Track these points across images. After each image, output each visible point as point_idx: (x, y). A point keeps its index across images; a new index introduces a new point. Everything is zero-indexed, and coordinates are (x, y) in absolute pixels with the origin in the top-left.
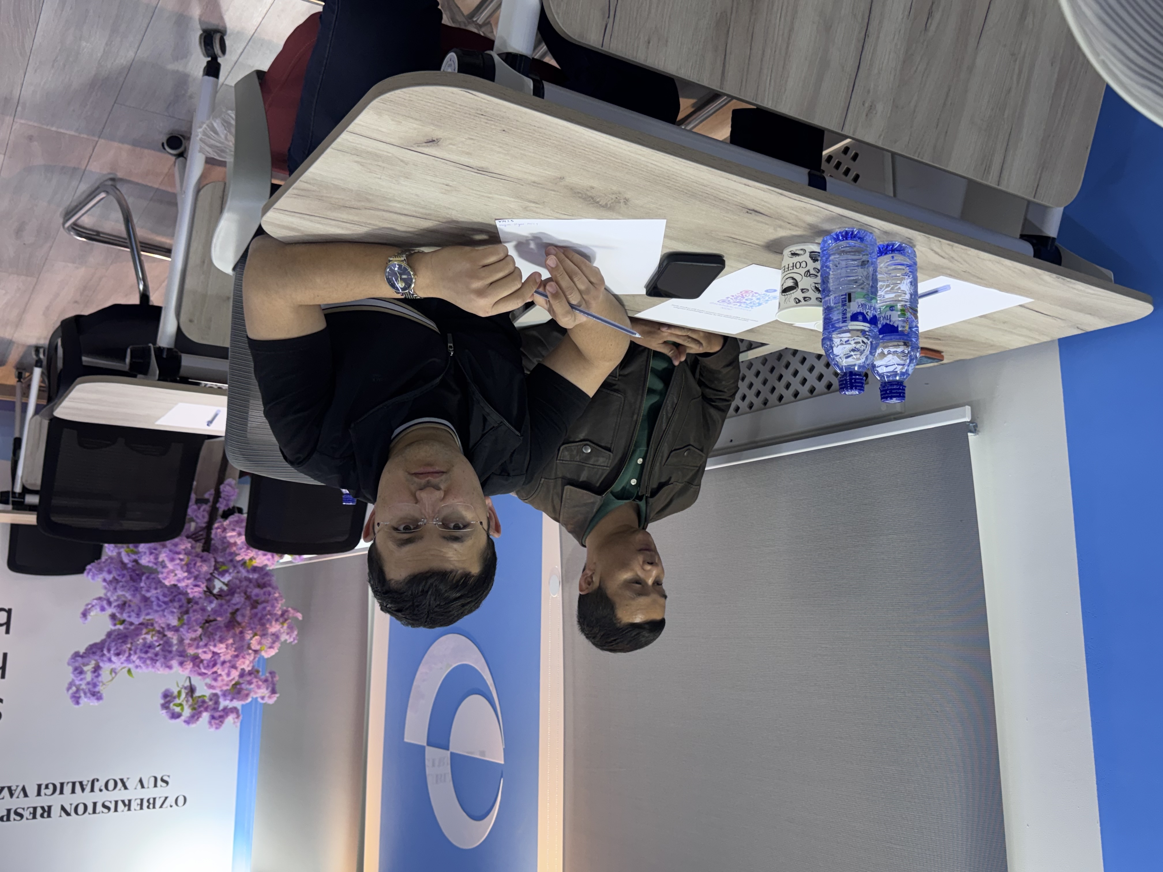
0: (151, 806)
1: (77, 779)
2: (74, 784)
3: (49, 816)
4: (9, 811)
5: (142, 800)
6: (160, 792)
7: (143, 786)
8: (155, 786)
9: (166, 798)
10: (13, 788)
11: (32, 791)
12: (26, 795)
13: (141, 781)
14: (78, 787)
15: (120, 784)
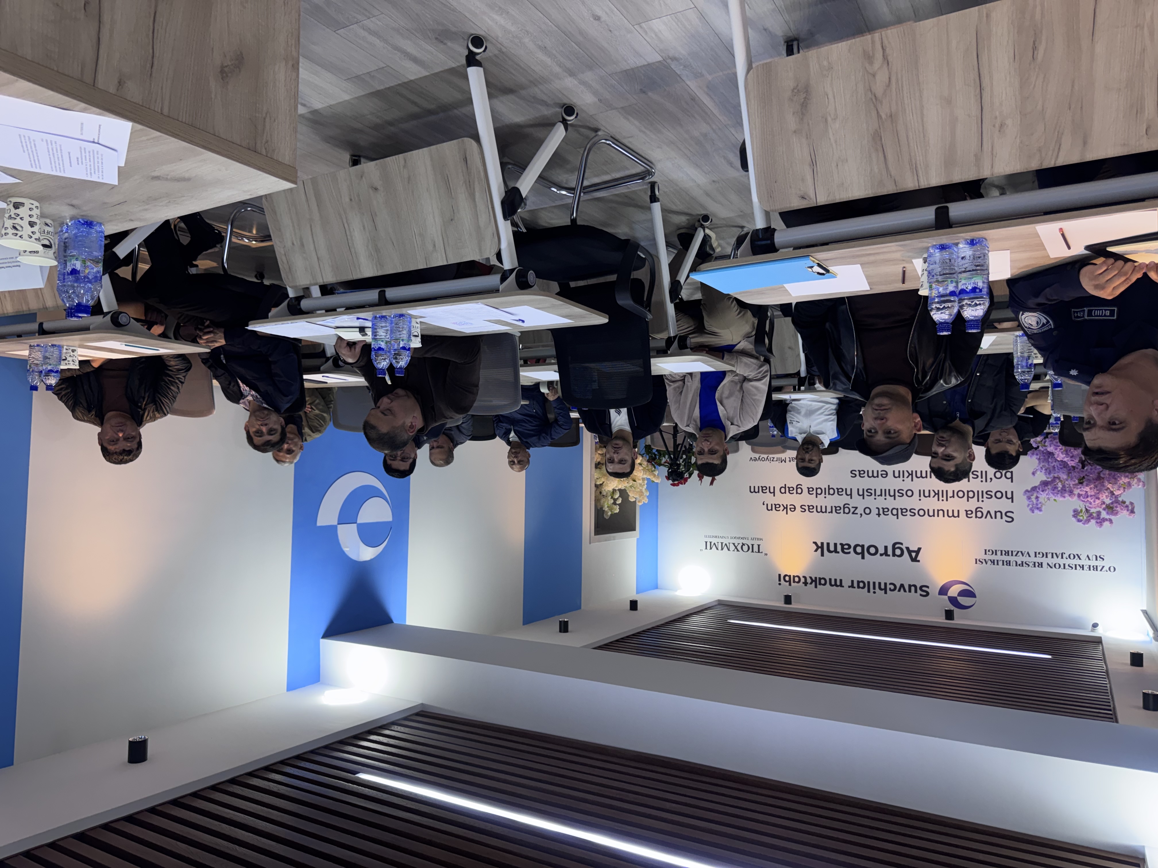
0: (1095, 569)
1: (1054, 552)
2: (1052, 554)
3: (1042, 567)
4: (1022, 562)
5: (1090, 566)
6: (1099, 563)
7: (1089, 559)
8: (1096, 560)
9: (1103, 567)
10: (1023, 552)
11: (1032, 554)
12: (1029, 556)
13: (1088, 556)
14: (1054, 555)
15: (1076, 557)
